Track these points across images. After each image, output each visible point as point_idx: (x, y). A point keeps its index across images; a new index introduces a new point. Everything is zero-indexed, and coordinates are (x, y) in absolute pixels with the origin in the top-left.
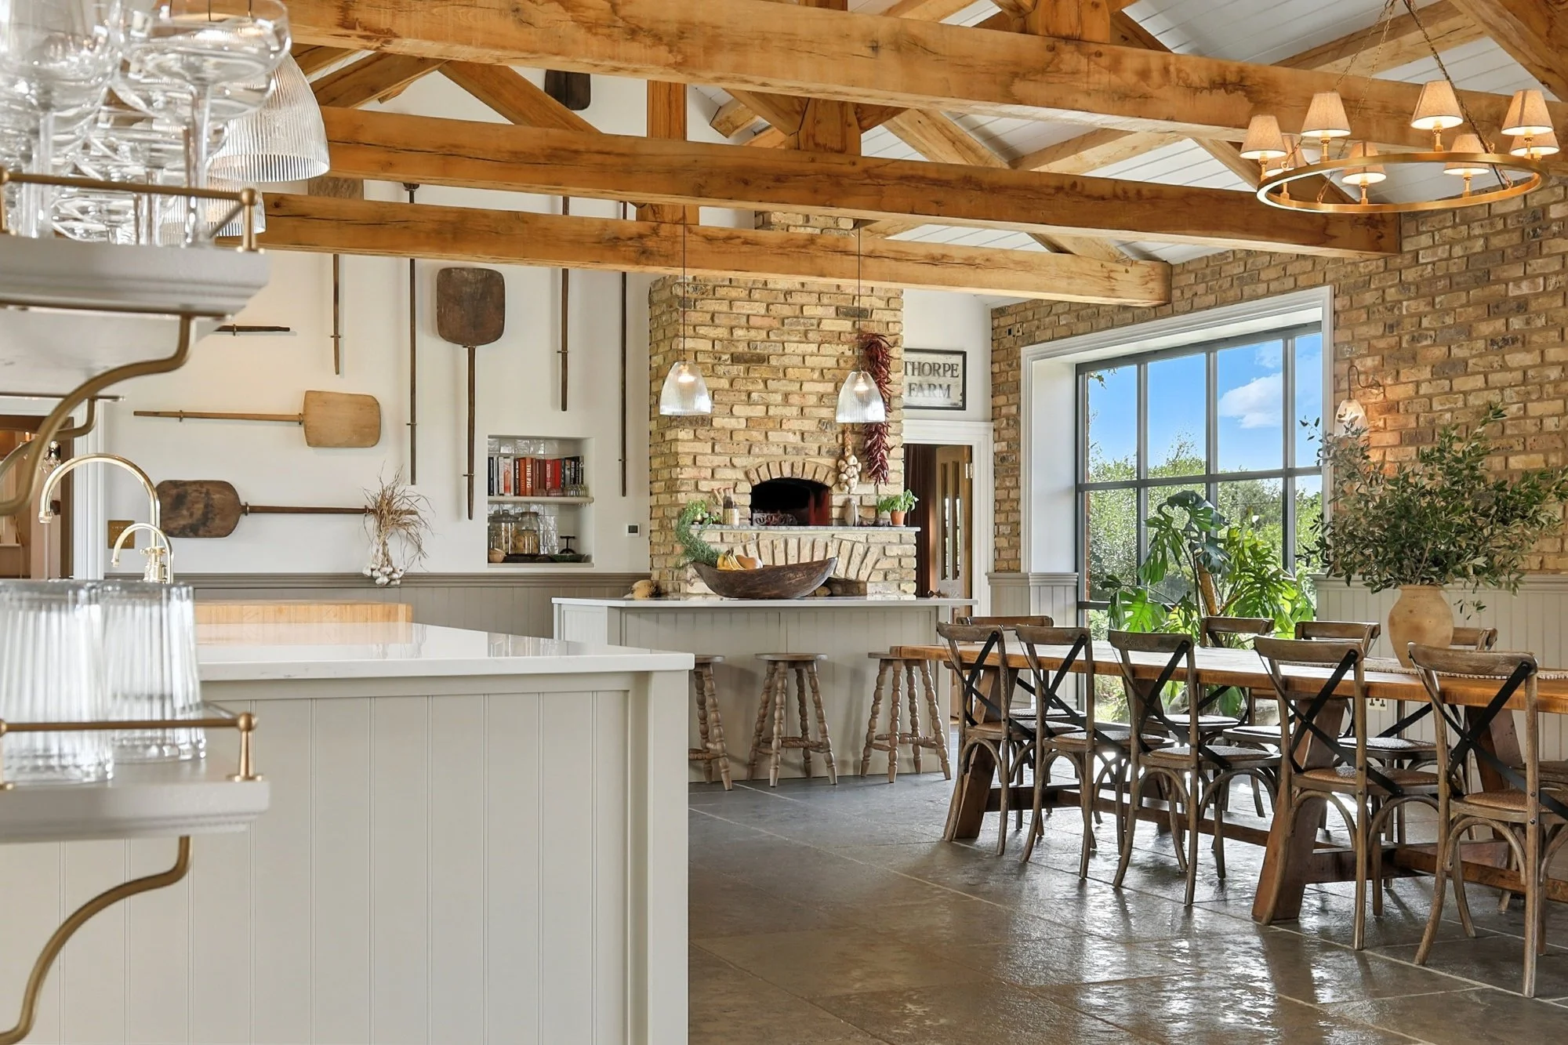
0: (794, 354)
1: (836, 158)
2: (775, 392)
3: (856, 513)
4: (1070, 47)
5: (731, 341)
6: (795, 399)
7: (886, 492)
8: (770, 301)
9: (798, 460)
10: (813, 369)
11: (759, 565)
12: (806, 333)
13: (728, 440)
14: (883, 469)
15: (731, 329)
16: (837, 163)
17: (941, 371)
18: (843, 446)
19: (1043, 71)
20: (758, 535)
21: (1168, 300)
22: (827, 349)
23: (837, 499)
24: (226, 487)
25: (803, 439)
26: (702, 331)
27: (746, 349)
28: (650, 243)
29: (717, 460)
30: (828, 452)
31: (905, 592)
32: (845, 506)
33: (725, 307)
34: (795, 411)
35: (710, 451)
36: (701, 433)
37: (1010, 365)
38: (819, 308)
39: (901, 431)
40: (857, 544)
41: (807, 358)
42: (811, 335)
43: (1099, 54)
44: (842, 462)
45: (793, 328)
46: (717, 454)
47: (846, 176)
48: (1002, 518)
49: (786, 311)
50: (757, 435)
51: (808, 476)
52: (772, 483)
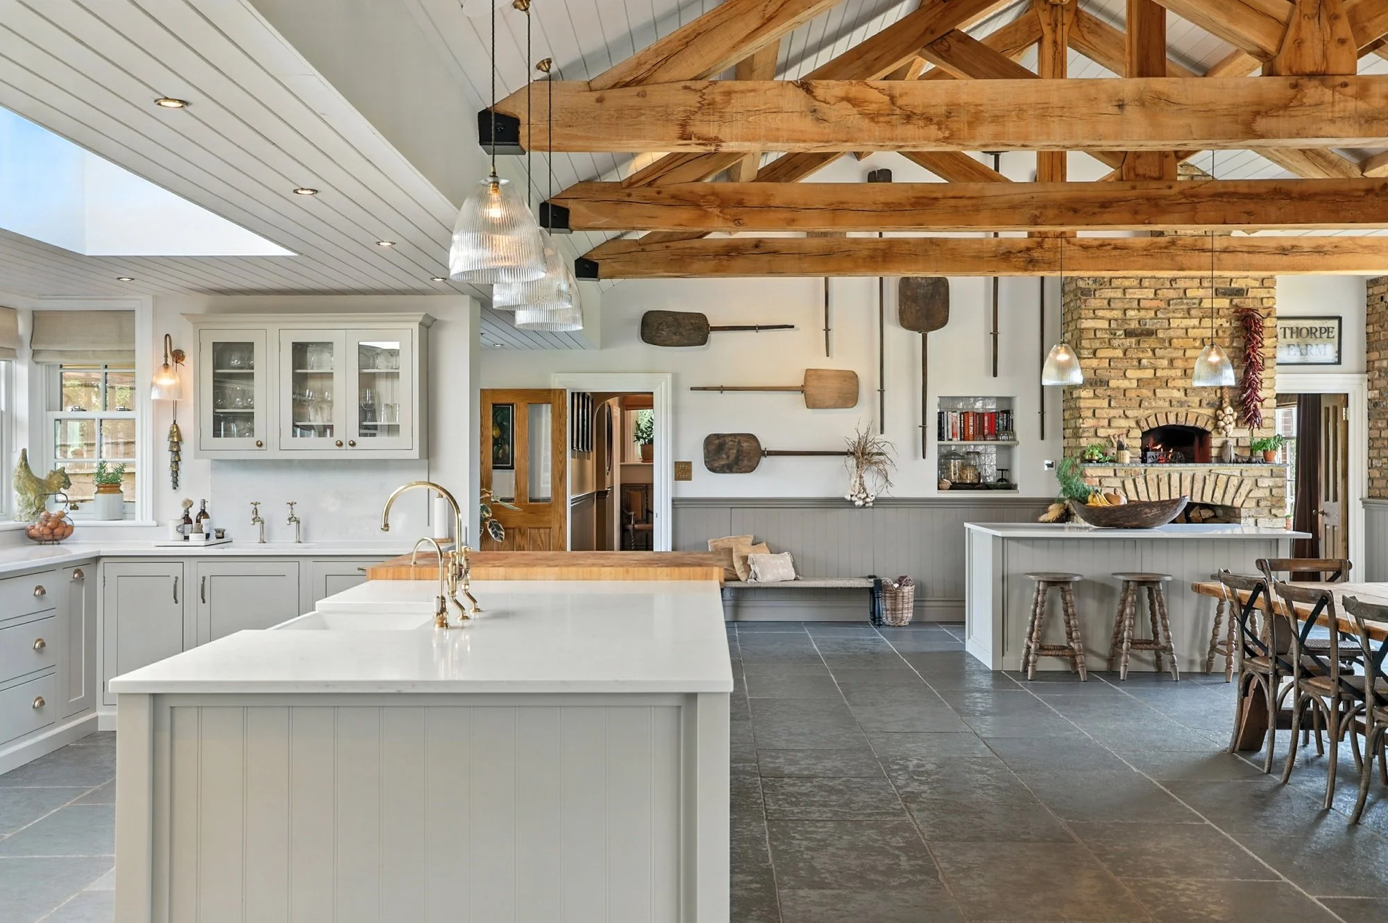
0: (1178, 328)
1: (1154, 185)
2: (1163, 358)
3: (1233, 453)
4: (1315, 82)
5: (1124, 320)
6: (1179, 363)
7: (1260, 435)
8: (1158, 287)
9: (1182, 411)
10: (1195, 339)
11: (1124, 501)
12: (1189, 311)
13: (1122, 397)
14: (1256, 417)
15: (1125, 310)
16: (1153, 188)
17: (1318, 334)
18: (1222, 398)
19: (1286, 107)
20: (1145, 471)
22: (1207, 322)
23: (1216, 441)
24: (751, 438)
25: (1186, 394)
26: (1100, 313)
27: (1137, 326)
28: (1036, 254)
29: (1113, 413)
30: (1208, 404)
31: (1276, 516)
32: (1224, 446)
33: (1119, 294)
34: (1179, 373)
35: (1107, 406)
36: (1100, 391)
37: (1381, 327)
38: (1201, 290)
39: (1274, 385)
40: (1232, 477)
41: (1189, 330)
42: (1193, 312)
43: (1345, 85)
44: (1220, 412)
45: (1177, 307)
46: (1113, 408)
47: (1165, 198)
48: (1374, 453)
49: (1171, 294)
50: (1146, 392)
51: (1191, 423)
52: (1160, 430)
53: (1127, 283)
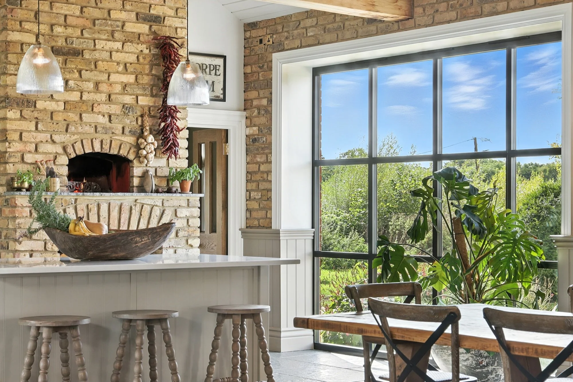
0: (103, 49)
2: (88, 81)
3: (154, 182)
5: (52, 36)
6: (104, 87)
7: (175, 165)
8: (84, 4)
9: (107, 138)
10: (118, 63)
11: (105, 231)
12: (113, 33)
13: (49, 120)
14: (175, 146)
15: (52, 26)
17: (208, 70)
18: (142, 127)
20: (76, 200)
21: (410, 16)
22: (129, 47)
23: (137, 171)
25: (110, 121)
27: (64, 44)
29: (40, 137)
30: (130, 131)
31: (191, 246)
32: (144, 176)
34: (103, 97)
35: (34, 129)
36: (27, 112)
37: (261, 68)
38: (123, 12)
39: (187, 115)
40: (155, 207)
41: (114, 54)
42: (117, 35)
44: (141, 140)
45: (102, 28)
46: (40, 132)
48: (254, 186)
49: (96, 13)
50: (73, 116)
51: (114, 151)
52: (85, 156)
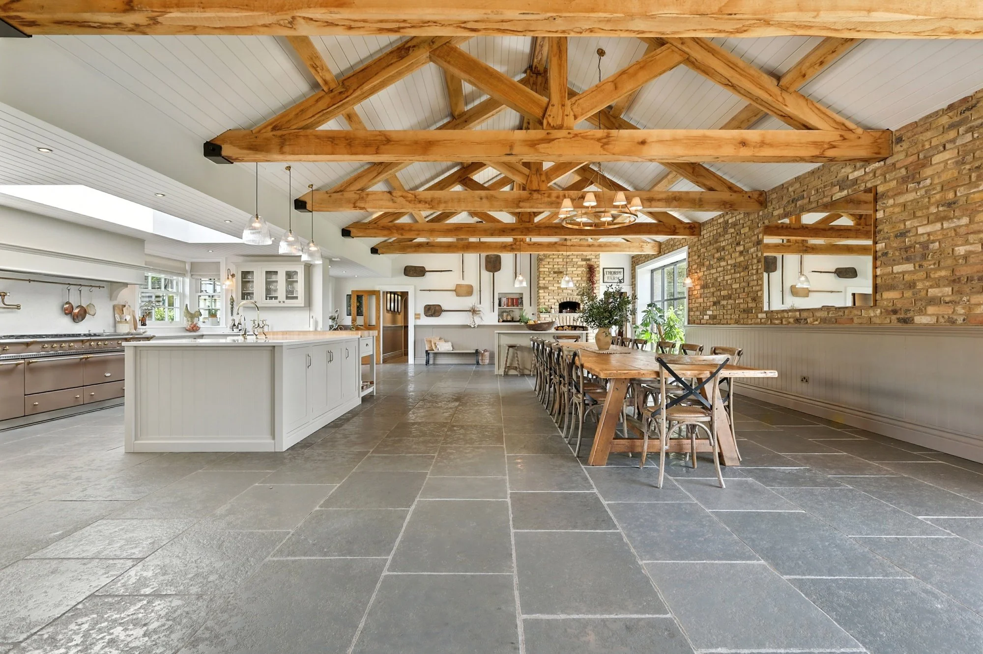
0: (570, 270)
1: (527, 224)
4: (536, 193)
5: (553, 268)
8: (564, 258)
9: (571, 297)
10: (575, 274)
12: (573, 265)
13: (553, 292)
15: (553, 265)
16: (527, 225)
17: (617, 273)
18: (583, 293)
20: (559, 315)
21: (660, 252)
22: (579, 269)
23: (582, 306)
24: (439, 305)
25: (572, 292)
26: (546, 266)
27: (557, 270)
28: (514, 247)
29: (550, 297)
30: (579, 294)
33: (552, 260)
35: (548, 295)
36: (546, 291)
37: (635, 270)
38: (577, 259)
41: (574, 271)
42: (575, 266)
43: (544, 194)
44: (583, 297)
45: (570, 264)
47: (531, 228)
49: (568, 260)
50: (560, 291)
51: (574, 301)
52: (564, 303)
53: (554, 257)
